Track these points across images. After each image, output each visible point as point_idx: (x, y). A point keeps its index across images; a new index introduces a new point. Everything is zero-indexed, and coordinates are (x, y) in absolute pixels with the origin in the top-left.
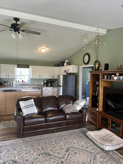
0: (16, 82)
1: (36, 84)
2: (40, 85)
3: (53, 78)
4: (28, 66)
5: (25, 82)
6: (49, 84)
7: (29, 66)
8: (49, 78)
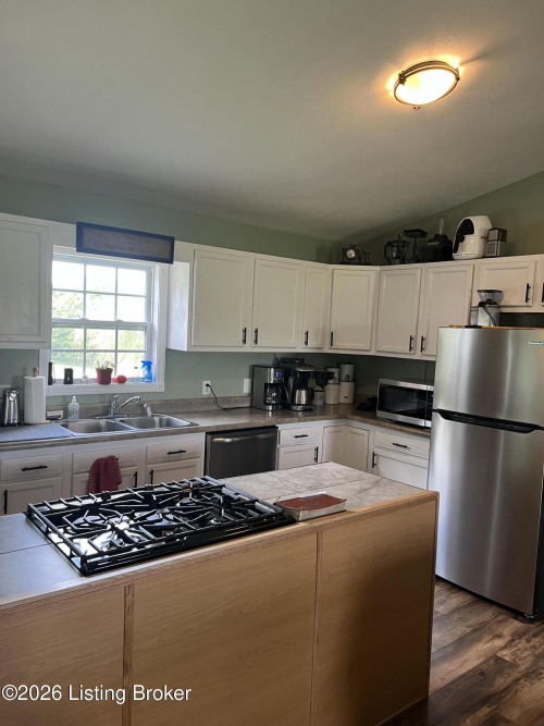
0: (51, 381)
1: (206, 392)
2: (228, 399)
3: (327, 350)
4: (166, 244)
5: (122, 380)
6: (302, 396)
7: (171, 240)
8: (301, 349)
